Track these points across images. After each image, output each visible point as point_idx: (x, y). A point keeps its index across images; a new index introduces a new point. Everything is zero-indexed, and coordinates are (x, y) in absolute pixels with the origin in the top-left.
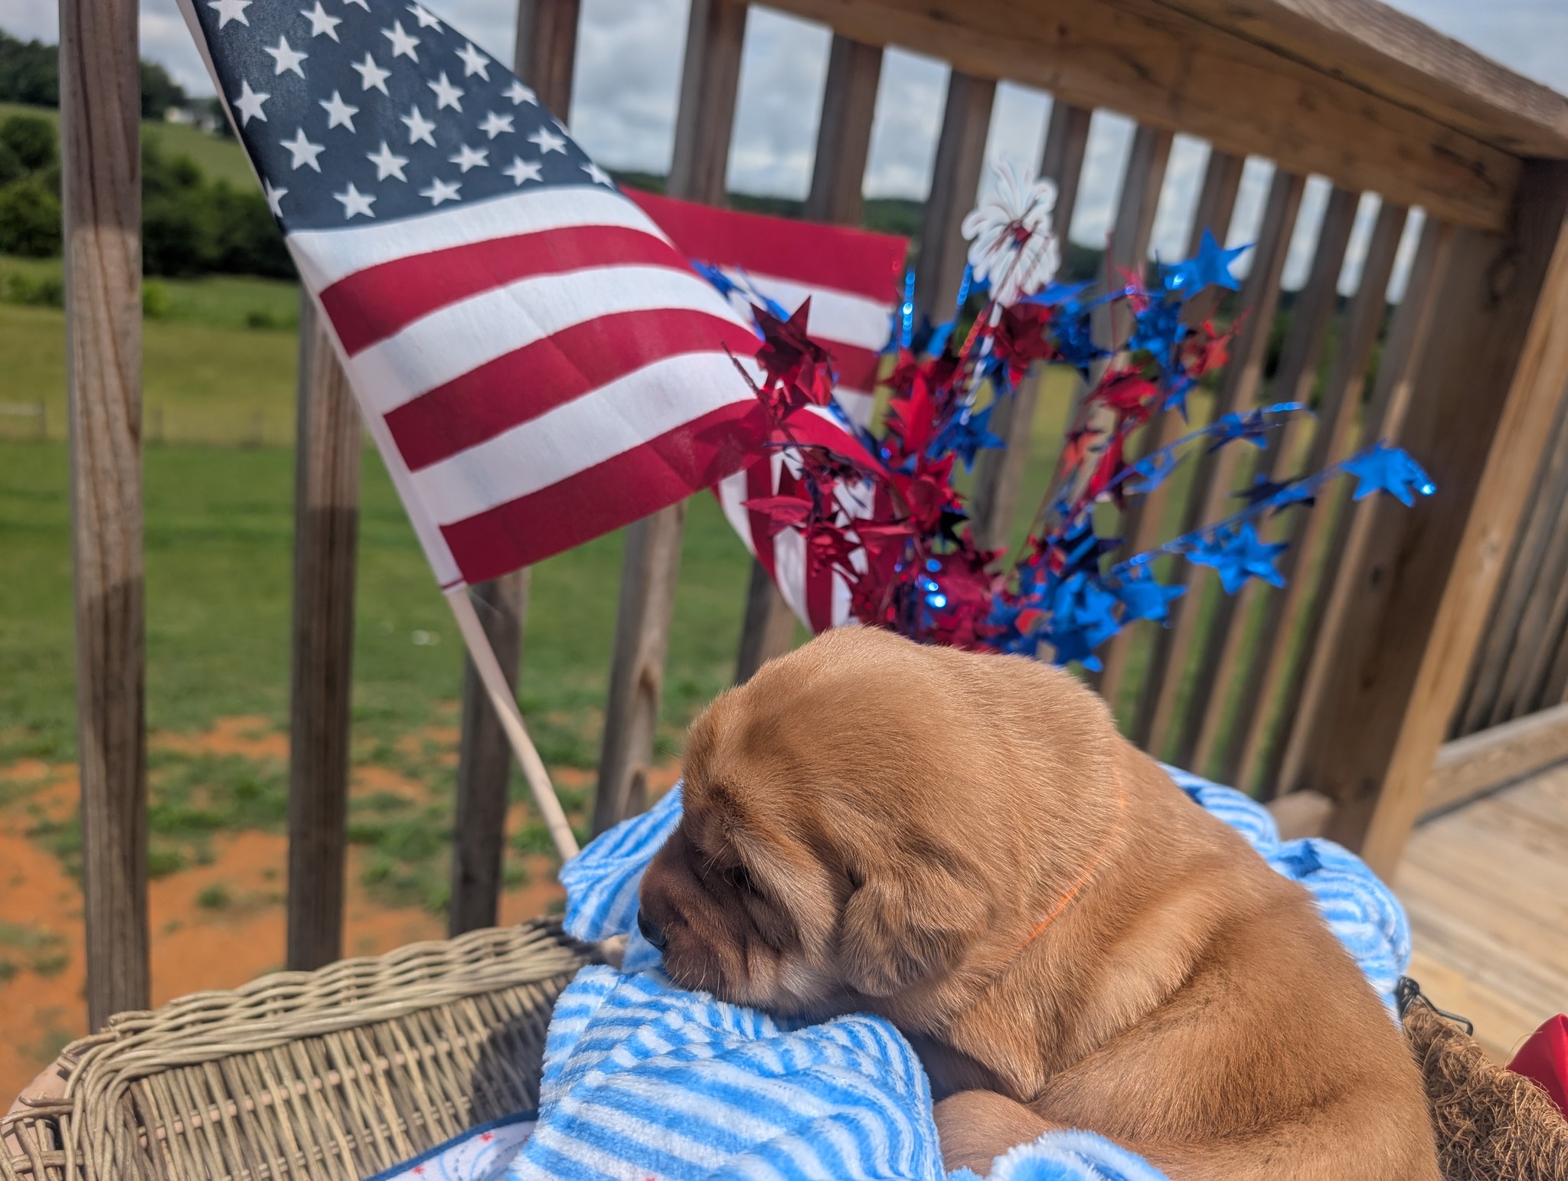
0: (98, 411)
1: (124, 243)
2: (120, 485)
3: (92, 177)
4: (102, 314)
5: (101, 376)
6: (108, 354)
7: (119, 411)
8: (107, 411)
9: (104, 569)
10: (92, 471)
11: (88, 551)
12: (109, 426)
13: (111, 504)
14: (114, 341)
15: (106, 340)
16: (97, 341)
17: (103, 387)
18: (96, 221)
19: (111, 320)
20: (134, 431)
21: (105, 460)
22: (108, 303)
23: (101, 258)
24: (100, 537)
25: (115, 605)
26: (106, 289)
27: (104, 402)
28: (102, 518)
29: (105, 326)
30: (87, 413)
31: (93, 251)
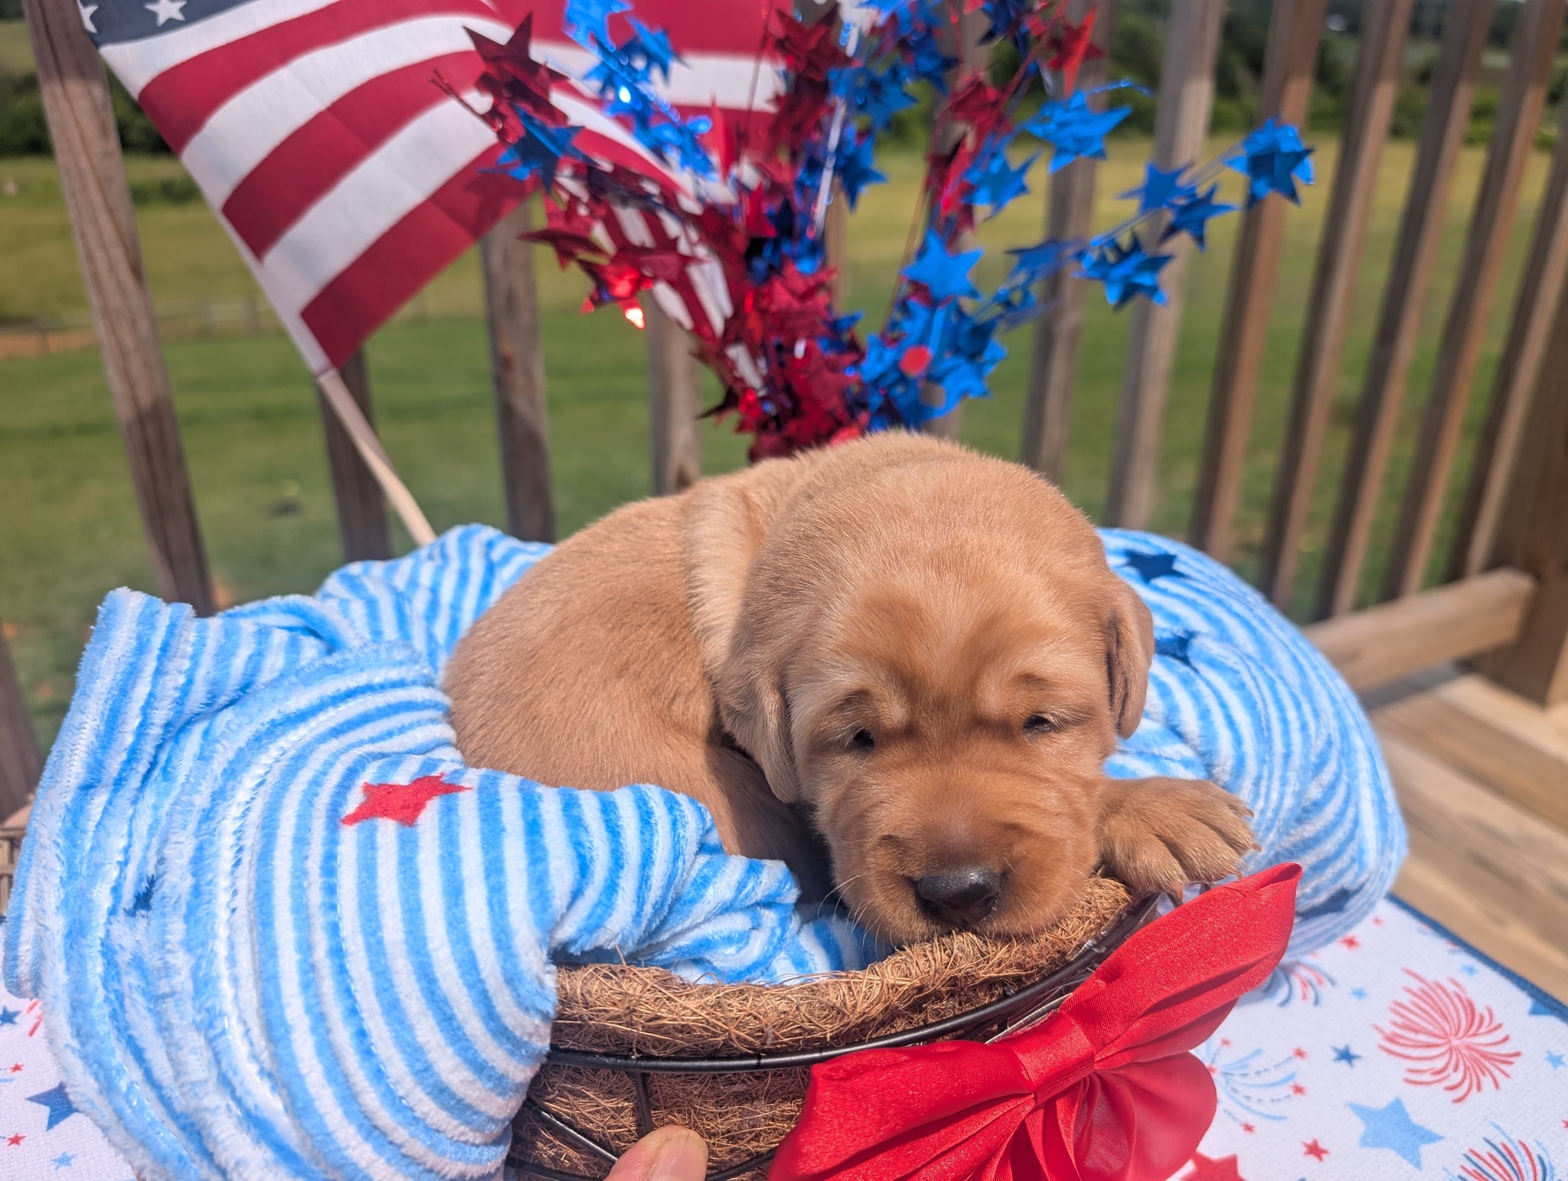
0: (100, 256)
1: (90, 94)
2: (133, 324)
3: (48, 32)
4: (84, 163)
5: (95, 222)
6: (96, 198)
7: (118, 253)
8: (108, 255)
9: (135, 400)
10: (106, 312)
11: (117, 386)
12: (112, 268)
13: (129, 341)
14: (101, 188)
15: (92, 186)
16: (84, 189)
17: (100, 234)
18: (61, 75)
19: (93, 168)
20: (136, 270)
21: (115, 301)
22: (87, 152)
23: (72, 110)
24: (126, 373)
25: (151, 431)
26: (83, 139)
27: (104, 247)
28: (124, 354)
29: (89, 175)
30: (90, 258)
31: (63, 104)
